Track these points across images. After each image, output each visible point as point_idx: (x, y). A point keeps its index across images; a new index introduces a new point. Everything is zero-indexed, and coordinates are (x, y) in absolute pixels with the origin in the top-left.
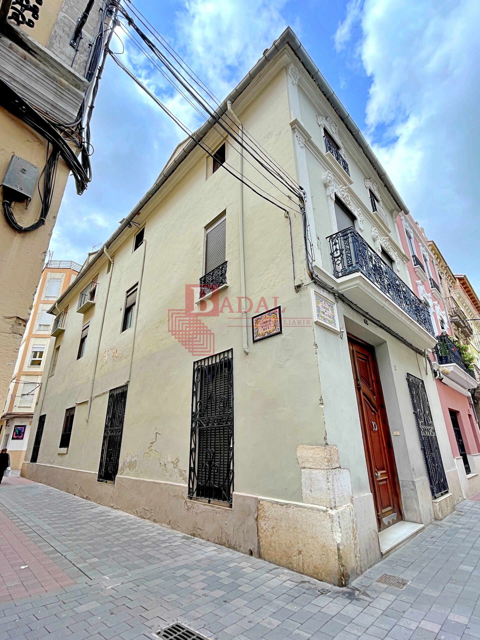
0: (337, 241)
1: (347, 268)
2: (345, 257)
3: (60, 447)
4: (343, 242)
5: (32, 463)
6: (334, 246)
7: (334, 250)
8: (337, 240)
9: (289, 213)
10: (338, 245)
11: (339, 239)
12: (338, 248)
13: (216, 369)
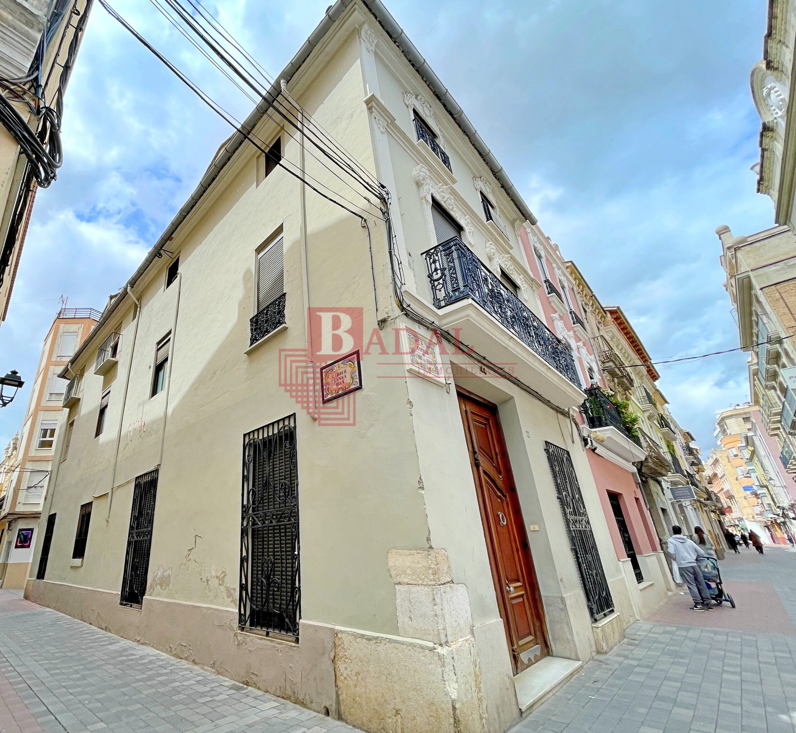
0: (437, 258)
1: (451, 293)
2: (448, 279)
3: (73, 558)
4: (444, 258)
5: (38, 580)
6: (433, 265)
7: (433, 271)
8: (437, 255)
9: (367, 221)
10: (437, 264)
11: (439, 254)
12: (439, 267)
13: (273, 444)
